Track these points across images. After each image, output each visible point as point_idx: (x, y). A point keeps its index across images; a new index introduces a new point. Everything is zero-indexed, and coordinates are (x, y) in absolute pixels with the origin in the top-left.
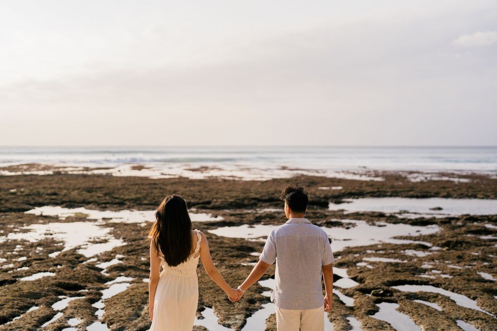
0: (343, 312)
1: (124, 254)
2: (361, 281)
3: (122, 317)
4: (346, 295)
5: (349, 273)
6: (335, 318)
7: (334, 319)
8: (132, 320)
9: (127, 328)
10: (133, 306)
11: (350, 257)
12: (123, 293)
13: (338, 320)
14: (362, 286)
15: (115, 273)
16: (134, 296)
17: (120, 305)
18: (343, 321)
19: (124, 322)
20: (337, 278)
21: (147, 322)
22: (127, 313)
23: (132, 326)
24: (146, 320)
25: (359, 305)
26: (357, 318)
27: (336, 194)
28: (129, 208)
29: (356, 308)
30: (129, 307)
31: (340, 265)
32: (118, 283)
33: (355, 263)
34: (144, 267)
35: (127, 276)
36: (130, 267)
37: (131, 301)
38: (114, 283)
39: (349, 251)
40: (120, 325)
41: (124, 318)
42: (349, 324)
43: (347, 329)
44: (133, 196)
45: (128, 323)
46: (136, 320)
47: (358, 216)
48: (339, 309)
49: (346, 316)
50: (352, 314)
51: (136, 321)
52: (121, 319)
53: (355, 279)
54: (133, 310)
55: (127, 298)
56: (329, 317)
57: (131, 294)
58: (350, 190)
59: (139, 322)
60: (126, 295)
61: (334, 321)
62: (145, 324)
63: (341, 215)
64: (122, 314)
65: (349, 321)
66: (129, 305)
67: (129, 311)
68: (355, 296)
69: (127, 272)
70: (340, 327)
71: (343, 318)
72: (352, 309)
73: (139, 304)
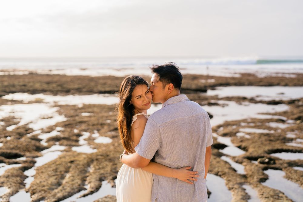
0: (239, 180)
1: (62, 127)
2: (245, 149)
3: (44, 186)
4: (237, 162)
5: (233, 142)
6: (233, 187)
7: (232, 188)
8: (53, 189)
9: (46, 198)
10: (57, 175)
12: (52, 161)
13: (236, 189)
14: (248, 154)
15: (51, 143)
16: (59, 164)
17: (46, 174)
18: (240, 190)
19: (45, 191)
20: (223, 146)
21: (66, 192)
22: (50, 182)
23: (52, 196)
24: (65, 189)
25: (250, 173)
26: (252, 186)
28: (73, 94)
29: (248, 176)
30: (54, 176)
31: (225, 135)
32: (51, 151)
33: (236, 133)
35: (60, 145)
36: (64, 138)
37: (56, 170)
40: (41, 195)
41: (45, 188)
42: (247, 194)
43: (246, 198)
44: (76, 86)
45: (49, 193)
46: (56, 188)
48: (234, 177)
49: (241, 184)
50: (247, 182)
51: (56, 191)
52: (43, 188)
53: (239, 147)
54: (56, 179)
55: (53, 167)
56: (227, 184)
57: (57, 163)
58: (220, 82)
59: (58, 192)
60: (53, 164)
61: (232, 190)
62: (63, 194)
63: (216, 98)
64: (45, 184)
65: (245, 190)
66: (54, 174)
67: (53, 180)
68: (245, 164)
69: (61, 142)
70: (240, 197)
71: (240, 187)
72: (245, 176)
73: (63, 173)
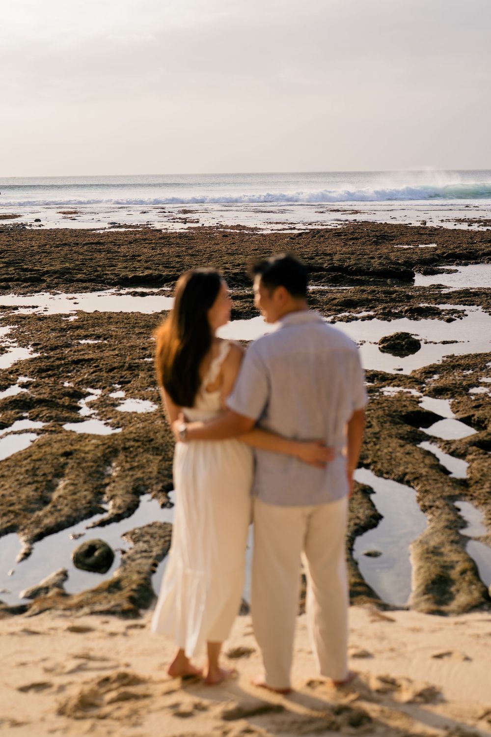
0: (448, 491)
1: (32, 374)
2: (479, 425)
3: (12, 504)
4: (453, 454)
5: (455, 408)
6: (431, 504)
7: (431, 507)
8: (33, 511)
9: (21, 527)
10: (37, 482)
11: (456, 376)
12: (20, 453)
13: (437, 508)
14: (483, 435)
15: (11, 413)
16: (40, 460)
17: (13, 479)
18: (447, 510)
19: (16, 514)
20: (432, 418)
21: (62, 516)
22: (23, 497)
23: (32, 523)
24: (60, 510)
25: (478, 476)
26: (476, 503)
27: (427, 256)
28: (49, 288)
29: (472, 482)
30: (29, 483)
31: (438, 393)
32: (15, 433)
33: (466, 389)
34: (66, 401)
35: (33, 419)
36: (40, 402)
37: (33, 472)
38: (7, 434)
39: (452, 364)
40: (8, 522)
41: (16, 507)
42: (460, 517)
43: (456, 527)
44: (58, 267)
45: (25, 517)
46: (40, 509)
47: (468, 297)
48: (440, 485)
49: (453, 498)
50: (466, 495)
51: (41, 513)
52: (11, 508)
53: (467, 421)
54: (36, 490)
55: (27, 465)
56: (419, 500)
57: (34, 457)
58: (452, 248)
59: (45, 516)
60: (26, 459)
61: (429, 511)
62: (56, 518)
63: (437, 294)
64: (14, 499)
65: (459, 510)
66: (29, 480)
67: (28, 492)
68: (470, 457)
69: (35, 411)
70: (443, 524)
71: (447, 505)
72: (464, 484)
73: (49, 478)
